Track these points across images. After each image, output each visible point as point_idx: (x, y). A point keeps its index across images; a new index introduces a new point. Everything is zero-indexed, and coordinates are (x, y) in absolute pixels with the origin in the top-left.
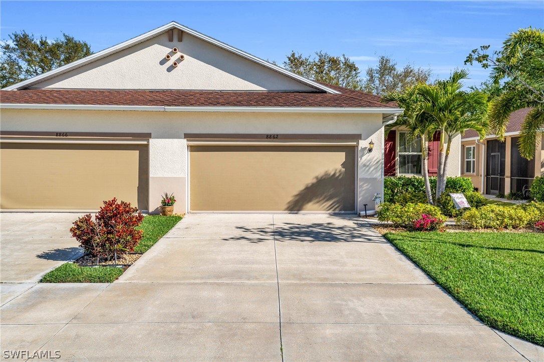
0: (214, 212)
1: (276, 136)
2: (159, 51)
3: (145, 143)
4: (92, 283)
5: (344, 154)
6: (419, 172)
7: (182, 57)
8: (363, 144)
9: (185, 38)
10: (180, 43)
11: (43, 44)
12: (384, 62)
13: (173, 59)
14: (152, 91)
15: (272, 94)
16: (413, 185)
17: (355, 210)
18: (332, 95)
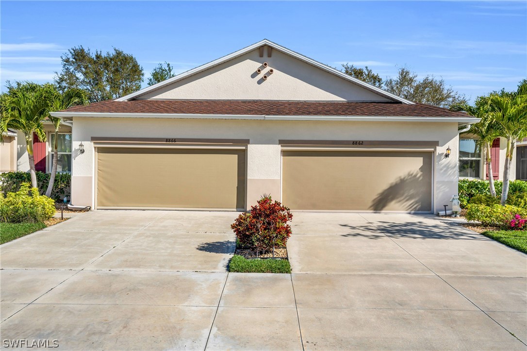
0: (304, 211)
1: (361, 143)
2: (252, 65)
3: (244, 148)
4: (273, 274)
5: (421, 159)
6: (477, 175)
7: (272, 71)
8: (440, 150)
9: (274, 54)
10: (270, 58)
11: (99, 58)
12: (404, 73)
13: (264, 72)
14: (244, 102)
15: (353, 104)
16: (477, 188)
17: (431, 210)
18: (407, 106)
